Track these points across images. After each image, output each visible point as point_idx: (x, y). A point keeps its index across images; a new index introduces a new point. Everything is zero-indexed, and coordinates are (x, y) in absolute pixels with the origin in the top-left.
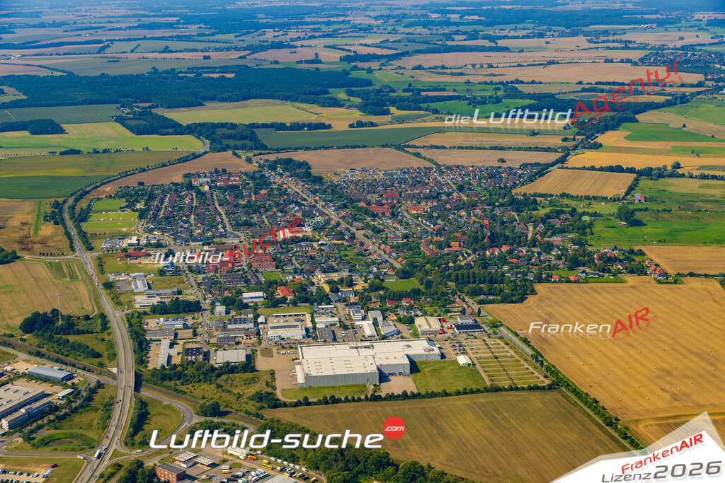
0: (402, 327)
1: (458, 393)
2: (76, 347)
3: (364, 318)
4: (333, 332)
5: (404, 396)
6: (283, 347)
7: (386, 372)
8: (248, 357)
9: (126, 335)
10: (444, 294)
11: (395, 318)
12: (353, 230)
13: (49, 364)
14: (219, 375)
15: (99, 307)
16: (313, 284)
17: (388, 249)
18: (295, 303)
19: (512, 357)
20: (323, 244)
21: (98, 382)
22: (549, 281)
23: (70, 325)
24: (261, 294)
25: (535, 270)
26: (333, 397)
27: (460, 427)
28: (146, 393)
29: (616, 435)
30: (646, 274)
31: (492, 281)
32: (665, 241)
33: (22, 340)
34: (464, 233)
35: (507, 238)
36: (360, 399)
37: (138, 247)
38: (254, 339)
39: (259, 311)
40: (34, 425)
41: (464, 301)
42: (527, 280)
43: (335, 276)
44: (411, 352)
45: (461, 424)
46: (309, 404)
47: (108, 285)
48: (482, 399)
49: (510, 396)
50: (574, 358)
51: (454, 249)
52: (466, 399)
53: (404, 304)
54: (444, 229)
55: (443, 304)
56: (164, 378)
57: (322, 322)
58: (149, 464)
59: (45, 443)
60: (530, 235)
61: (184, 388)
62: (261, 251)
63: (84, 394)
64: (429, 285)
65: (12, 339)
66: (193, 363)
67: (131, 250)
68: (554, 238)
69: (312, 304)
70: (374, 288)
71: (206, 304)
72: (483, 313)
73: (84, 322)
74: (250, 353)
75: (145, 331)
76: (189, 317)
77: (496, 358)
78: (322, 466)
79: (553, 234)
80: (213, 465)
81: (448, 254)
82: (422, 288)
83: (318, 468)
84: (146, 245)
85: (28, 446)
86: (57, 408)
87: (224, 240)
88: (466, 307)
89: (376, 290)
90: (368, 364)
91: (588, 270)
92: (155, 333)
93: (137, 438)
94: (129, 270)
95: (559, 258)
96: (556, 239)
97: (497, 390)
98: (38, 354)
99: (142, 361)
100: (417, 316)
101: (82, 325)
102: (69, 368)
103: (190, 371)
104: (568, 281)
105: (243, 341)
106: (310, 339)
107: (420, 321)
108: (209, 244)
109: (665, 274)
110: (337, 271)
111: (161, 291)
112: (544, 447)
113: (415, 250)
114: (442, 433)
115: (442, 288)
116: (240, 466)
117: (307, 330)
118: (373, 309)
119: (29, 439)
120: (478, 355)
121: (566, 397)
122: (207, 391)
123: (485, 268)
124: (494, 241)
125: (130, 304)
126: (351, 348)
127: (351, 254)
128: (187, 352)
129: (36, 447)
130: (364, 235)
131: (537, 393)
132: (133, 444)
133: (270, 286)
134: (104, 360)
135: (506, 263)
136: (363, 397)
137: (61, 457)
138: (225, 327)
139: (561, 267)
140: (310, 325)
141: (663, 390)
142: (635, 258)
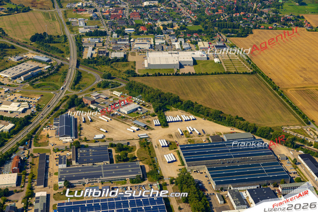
0: (193, 46)
1: (212, 74)
2: (53, 48)
3: (176, 41)
4: (162, 47)
5: (189, 74)
6: (140, 52)
7: (183, 64)
8: (125, 55)
9: (74, 44)
10: (212, 32)
11: (190, 41)
12: (176, 3)
13: (41, 55)
14: (112, 63)
15: (64, 32)
16: (156, 26)
17: (190, 12)
18: (147, 34)
19: (238, 60)
20: (162, 9)
21: (61, 63)
22: (259, 28)
23: (51, 39)
24: (133, 29)
25: (254, 23)
26: (159, 73)
27: (212, 88)
28: (81, 68)
29: (277, 94)
30: (303, 27)
31: (234, 27)
32: (314, 13)
33: (31, 44)
34: (225, 6)
35: (243, 9)
36: (170, 75)
37: (82, 7)
38: (128, 48)
39: (131, 37)
40: (34, 79)
41: (220, 35)
42: (249, 28)
43: (166, 23)
44: (194, 56)
45: (212, 87)
46: (149, 76)
47: (68, 23)
48: (222, 77)
49: (234, 76)
50: (265, 62)
51: (220, 13)
52: (215, 77)
53: (194, 36)
54: (216, 4)
55: (211, 36)
56: (89, 63)
57: (158, 42)
58: (80, 97)
59: (38, 86)
60: (254, 8)
61: (97, 67)
62: (135, 11)
63: (55, 68)
64: (206, 28)
65: (27, 44)
66: (102, 57)
67: (79, 8)
68: (265, 10)
69: (154, 34)
70: (182, 28)
71: (109, 33)
72: (228, 41)
73: (57, 38)
74: (126, 54)
75: (82, 43)
76: (102, 38)
77: (231, 60)
78: (151, 100)
79: (264, 8)
80: (106, 98)
81: (217, 15)
82: (203, 29)
83: (149, 101)
84: (85, 7)
85: (31, 87)
86: (44, 73)
87: (119, 5)
88: (221, 38)
89: (183, 29)
90: (175, 60)
91: (277, 24)
92: (86, 44)
93: (76, 86)
94: (77, 17)
95: (265, 18)
96: (266, 10)
97: (229, 73)
98: (37, 51)
99: (80, 55)
100: (199, 41)
101: (56, 39)
102: (50, 57)
103: (100, 60)
104: (268, 29)
105: (123, 49)
106: (152, 49)
107: (200, 44)
108: (112, 7)
109: (312, 27)
110: (167, 21)
111: (90, 27)
112: (246, 97)
113: (202, 12)
114: (203, 90)
115: (212, 30)
116: (118, 99)
117: (151, 45)
118: (181, 38)
119: (32, 85)
120: (223, 59)
121: (258, 77)
122: (107, 69)
123: (232, 22)
124: (238, 10)
125: (77, 31)
126: (169, 53)
127: (174, 13)
128: (99, 52)
129: (35, 88)
130: (181, 5)
131: (246, 75)
132: (74, 89)
133: (137, 26)
134: (65, 54)
135: (241, 20)
136: (172, 74)
137: (45, 92)
138: (116, 42)
139: (266, 22)
140: (152, 43)
141: (301, 76)
142: (300, 20)
